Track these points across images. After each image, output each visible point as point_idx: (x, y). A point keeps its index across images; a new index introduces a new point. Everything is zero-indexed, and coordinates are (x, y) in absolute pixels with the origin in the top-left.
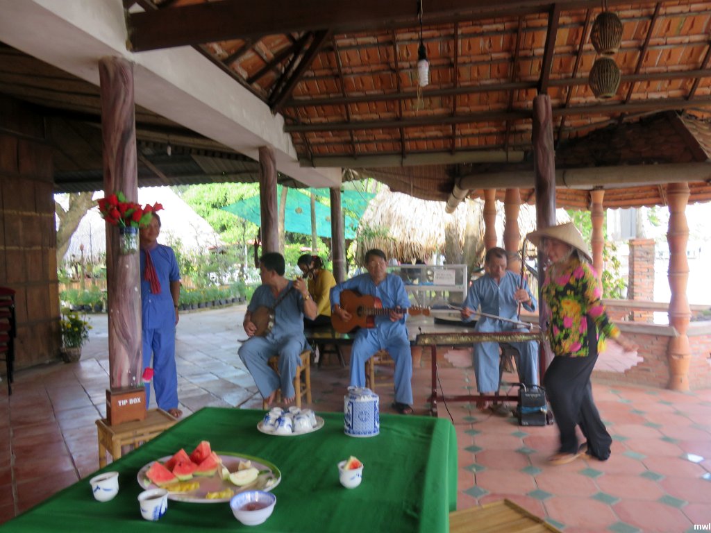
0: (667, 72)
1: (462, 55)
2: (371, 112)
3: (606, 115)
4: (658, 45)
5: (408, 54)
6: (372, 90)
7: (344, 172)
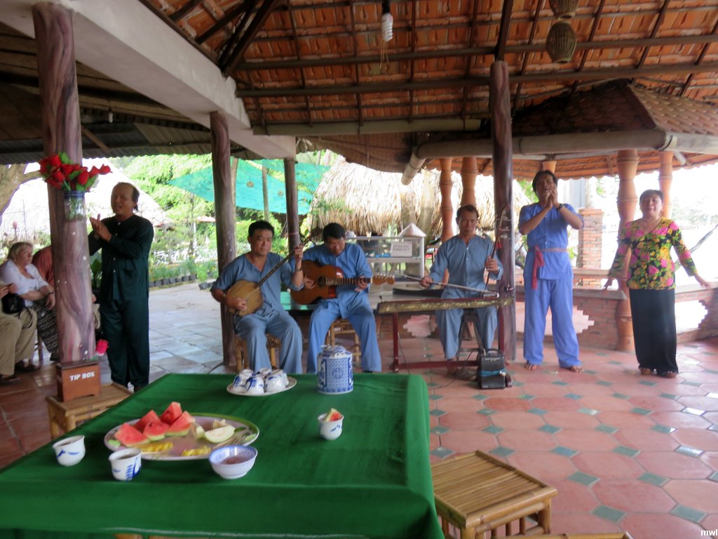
0: (619, 40)
1: (420, 19)
2: (327, 78)
3: (560, 84)
4: (611, 12)
5: (365, 17)
6: (327, 53)
7: (298, 142)
